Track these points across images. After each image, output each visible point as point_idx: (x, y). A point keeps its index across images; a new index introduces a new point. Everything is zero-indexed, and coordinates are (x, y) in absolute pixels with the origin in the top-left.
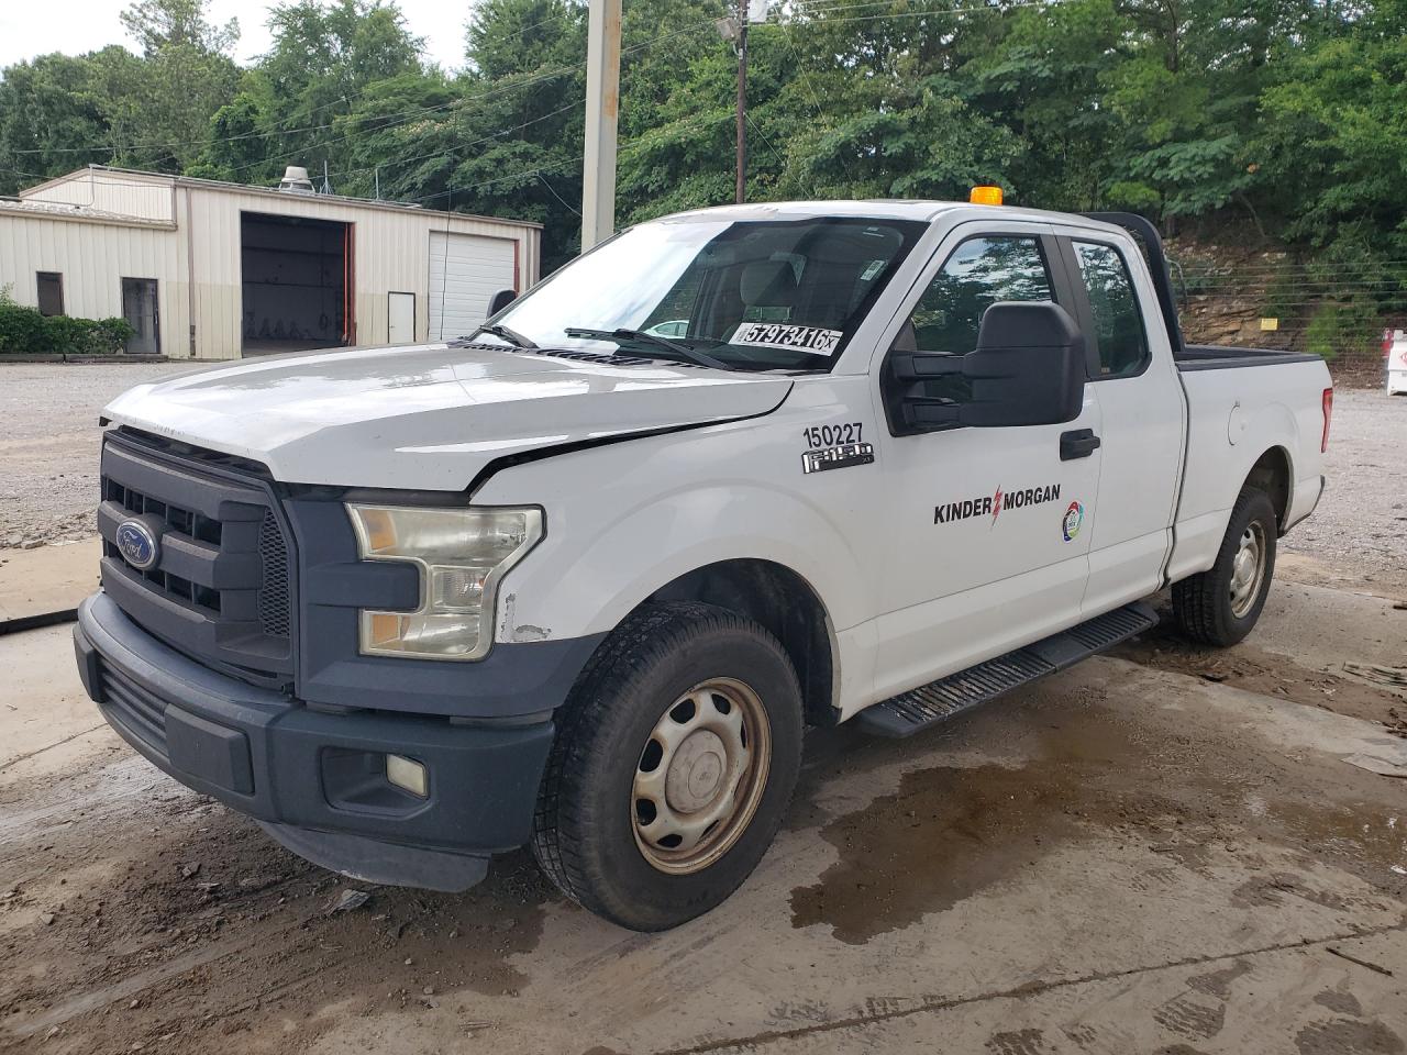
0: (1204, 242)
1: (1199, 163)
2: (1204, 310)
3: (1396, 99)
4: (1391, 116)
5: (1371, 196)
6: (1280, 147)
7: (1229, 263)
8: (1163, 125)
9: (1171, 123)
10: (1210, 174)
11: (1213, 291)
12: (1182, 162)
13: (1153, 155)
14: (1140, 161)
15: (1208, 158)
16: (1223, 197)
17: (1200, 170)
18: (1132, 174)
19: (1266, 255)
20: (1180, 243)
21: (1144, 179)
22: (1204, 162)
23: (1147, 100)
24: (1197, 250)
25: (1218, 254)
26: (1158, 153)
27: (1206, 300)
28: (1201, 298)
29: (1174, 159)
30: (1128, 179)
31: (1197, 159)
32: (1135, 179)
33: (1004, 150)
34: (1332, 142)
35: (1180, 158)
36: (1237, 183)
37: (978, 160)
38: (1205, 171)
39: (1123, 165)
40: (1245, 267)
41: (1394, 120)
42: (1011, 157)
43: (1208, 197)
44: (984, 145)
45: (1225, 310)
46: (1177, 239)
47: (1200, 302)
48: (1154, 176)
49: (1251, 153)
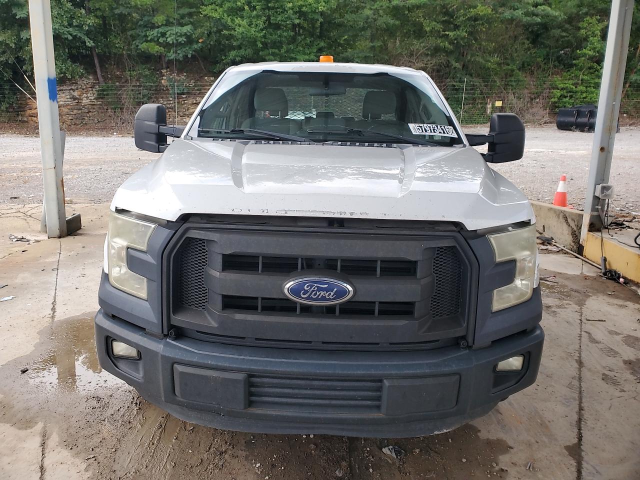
0: (180, 71)
1: (179, 36)
2: (186, 102)
3: (253, 17)
4: (252, 24)
5: (247, 56)
6: (210, 33)
7: (192, 81)
8: (161, 17)
9: (164, 17)
10: (184, 41)
11: (188, 93)
12: (172, 35)
13: (158, 31)
14: (152, 33)
15: (183, 34)
16: (191, 52)
17: (180, 39)
18: (149, 39)
19: (206, 78)
20: (170, 72)
21: (155, 41)
22: (181, 36)
23: (153, 5)
24: (178, 75)
25: (187, 77)
26: (160, 30)
27: (186, 97)
28: (184, 96)
29: (168, 33)
30: (147, 41)
31: (178, 34)
32: (151, 41)
33: (84, 21)
34: (232, 32)
35: (171, 34)
36: (195, 46)
37: (70, 25)
38: (182, 40)
39: (143, 34)
40: (199, 83)
41: (253, 26)
42: (89, 25)
43: (184, 51)
44: (72, 18)
45: (195, 102)
46: (168, 70)
47: (183, 98)
48: (160, 40)
49: (200, 34)
